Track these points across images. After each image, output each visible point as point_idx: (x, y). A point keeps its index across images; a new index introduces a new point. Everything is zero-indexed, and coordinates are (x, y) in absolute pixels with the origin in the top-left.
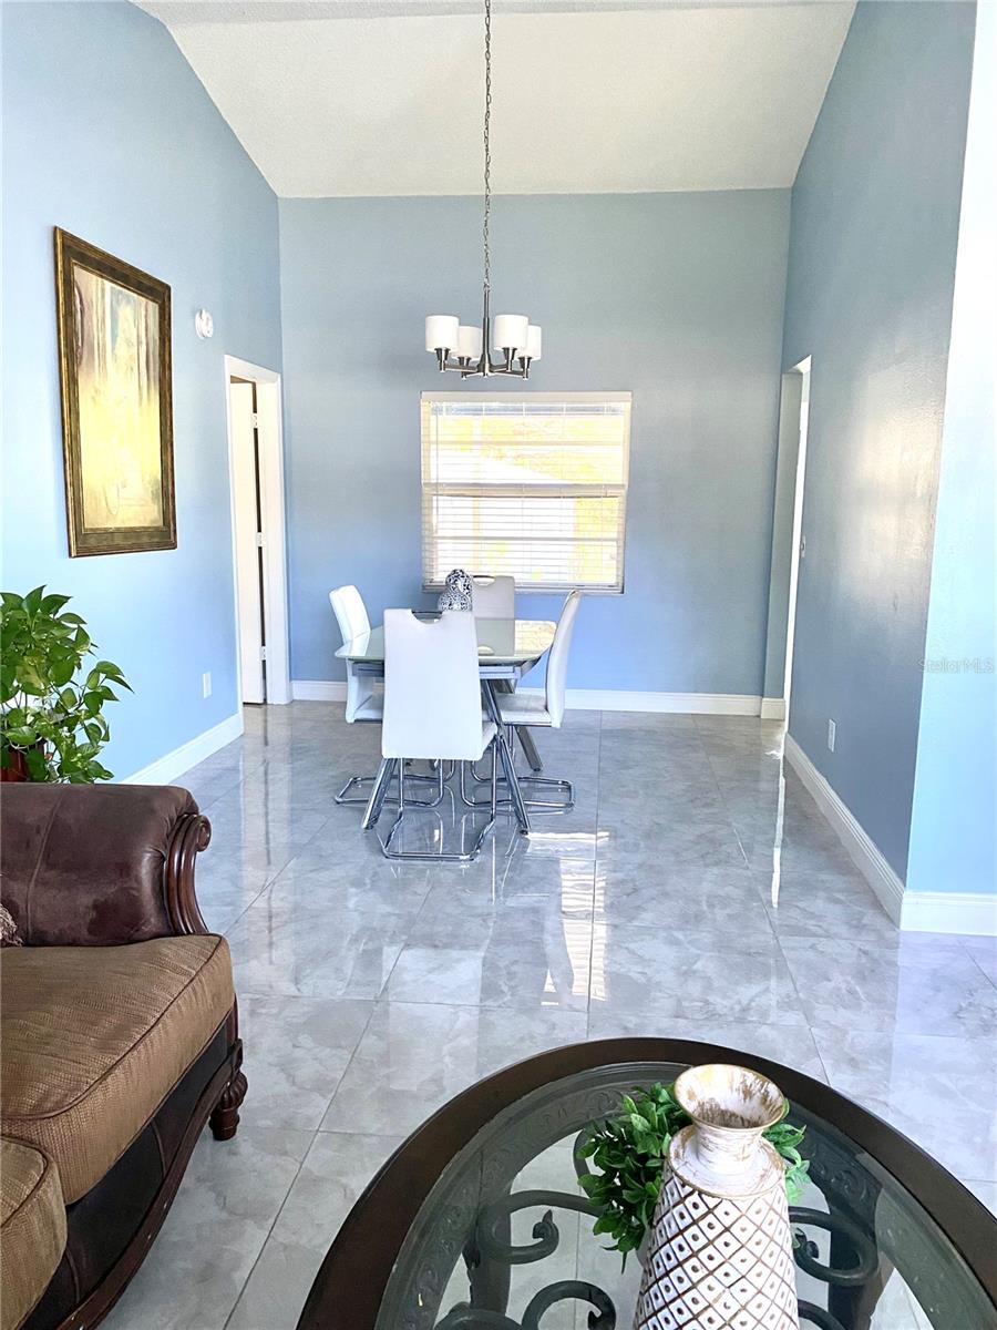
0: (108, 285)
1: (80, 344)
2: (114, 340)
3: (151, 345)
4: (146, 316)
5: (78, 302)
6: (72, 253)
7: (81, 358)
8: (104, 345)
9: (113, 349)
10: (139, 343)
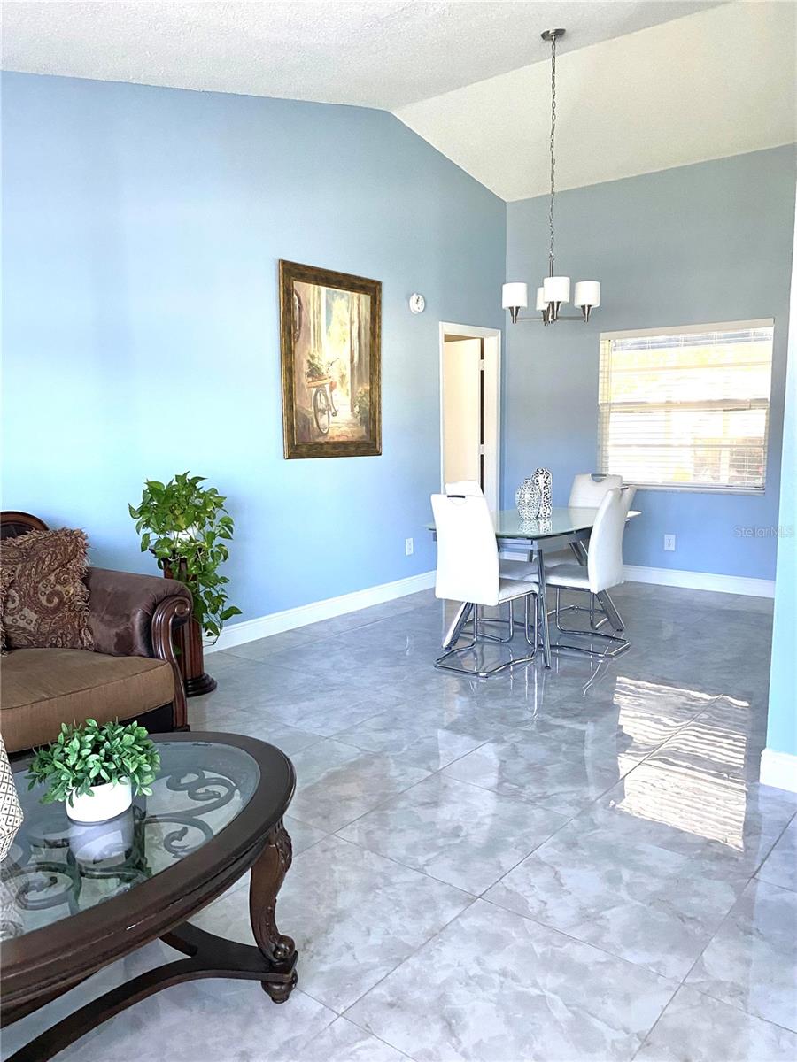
0: (324, 289)
1: (298, 328)
2: (328, 323)
3: (363, 323)
4: (359, 305)
5: (297, 303)
6: (292, 273)
7: (299, 337)
8: (320, 327)
9: (328, 328)
10: (352, 322)
